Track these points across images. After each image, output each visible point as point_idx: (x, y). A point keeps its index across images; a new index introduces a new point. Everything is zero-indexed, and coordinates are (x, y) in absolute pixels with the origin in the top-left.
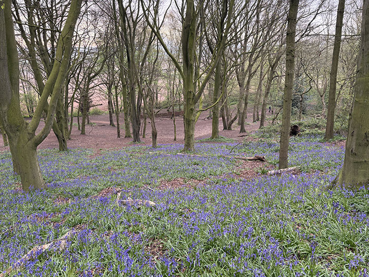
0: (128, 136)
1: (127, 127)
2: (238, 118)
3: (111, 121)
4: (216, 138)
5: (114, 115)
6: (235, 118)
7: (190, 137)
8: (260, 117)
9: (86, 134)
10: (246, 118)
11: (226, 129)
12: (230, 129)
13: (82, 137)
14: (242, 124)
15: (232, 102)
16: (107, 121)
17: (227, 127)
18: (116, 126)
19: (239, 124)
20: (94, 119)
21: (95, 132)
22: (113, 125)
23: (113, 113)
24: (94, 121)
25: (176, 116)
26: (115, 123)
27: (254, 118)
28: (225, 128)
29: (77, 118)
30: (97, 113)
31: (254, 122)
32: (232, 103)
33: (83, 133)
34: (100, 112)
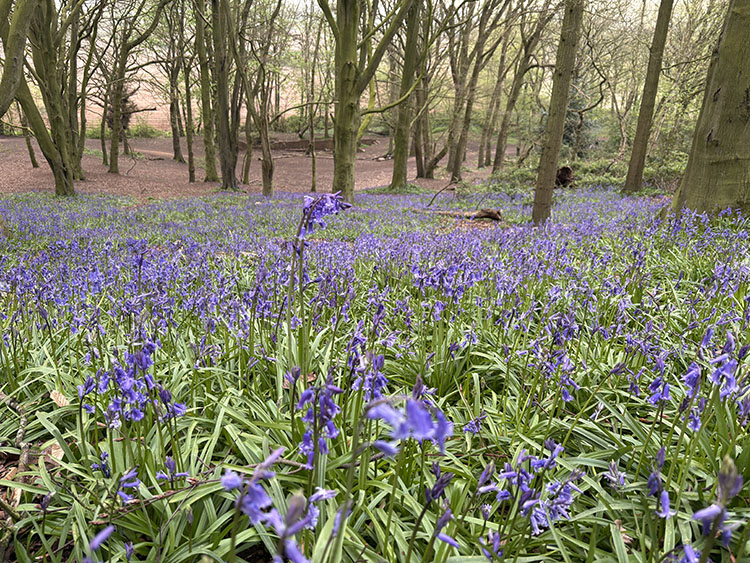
0: (211, 179)
1: (210, 160)
2: (448, 155)
3: (177, 150)
4: (401, 186)
5: (183, 141)
6: (443, 154)
7: (344, 171)
8: (493, 160)
9: (121, 173)
10: (464, 160)
11: (422, 176)
12: (429, 176)
13: (111, 179)
14: (455, 170)
15: (438, 126)
16: (168, 150)
17: (425, 173)
18: (187, 162)
19: (449, 169)
20: (141, 147)
21: (142, 170)
22: (181, 161)
23: (182, 135)
24: (138, 150)
25: (318, 149)
26: (186, 156)
27: (480, 160)
28: (420, 175)
29: (100, 141)
30: (145, 134)
31: (479, 167)
32: (437, 129)
33: (114, 170)
34: (152, 132)
